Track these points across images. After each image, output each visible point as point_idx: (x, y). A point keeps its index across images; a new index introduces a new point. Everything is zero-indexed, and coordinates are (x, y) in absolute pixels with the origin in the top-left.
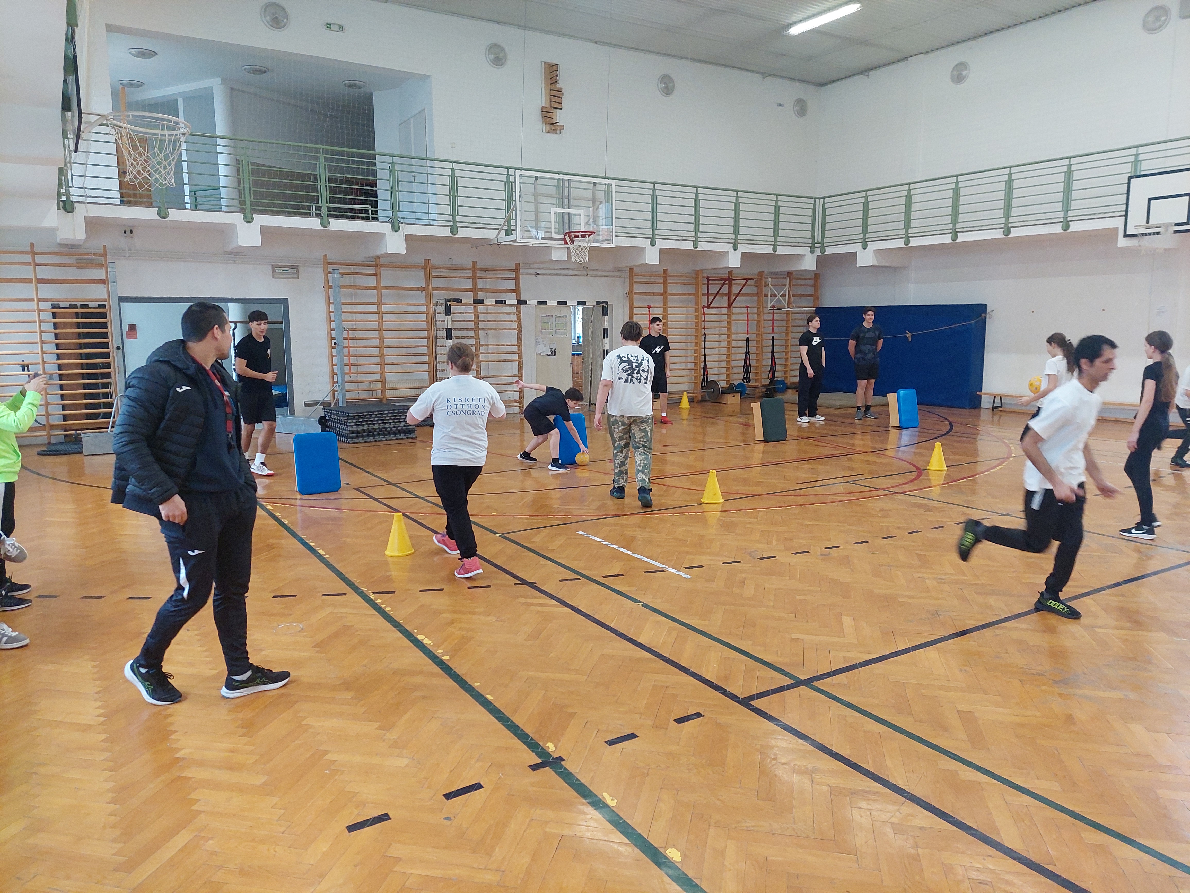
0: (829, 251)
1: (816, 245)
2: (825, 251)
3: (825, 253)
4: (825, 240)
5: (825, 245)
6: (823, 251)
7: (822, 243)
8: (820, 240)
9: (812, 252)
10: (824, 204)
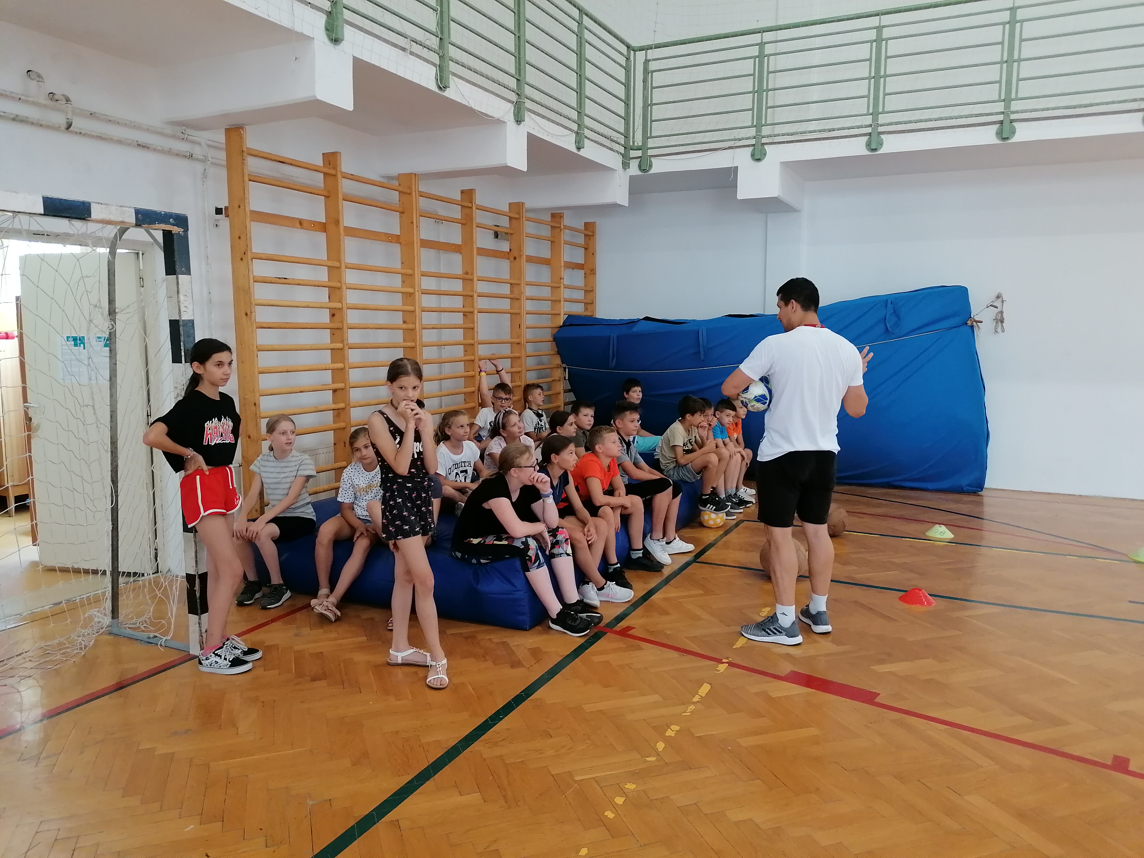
0: (659, 166)
1: (633, 153)
2: (651, 166)
3: (651, 172)
4: (651, 143)
5: (650, 152)
6: (644, 166)
7: (643, 148)
8: (639, 142)
9: (625, 165)
10: (647, 62)
